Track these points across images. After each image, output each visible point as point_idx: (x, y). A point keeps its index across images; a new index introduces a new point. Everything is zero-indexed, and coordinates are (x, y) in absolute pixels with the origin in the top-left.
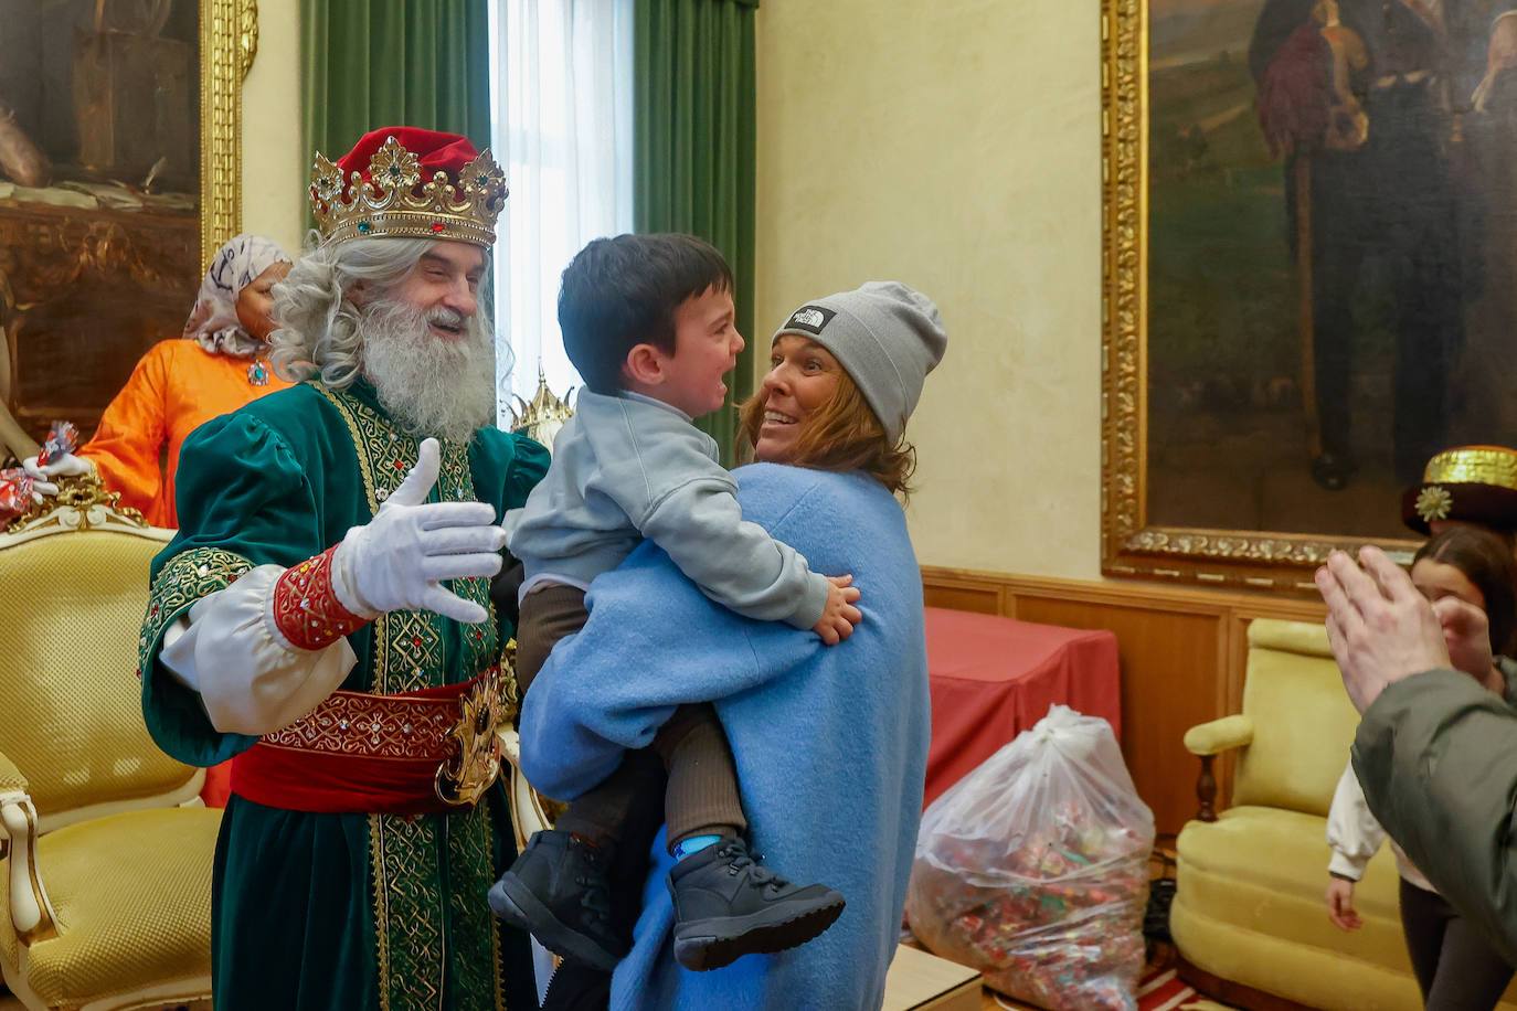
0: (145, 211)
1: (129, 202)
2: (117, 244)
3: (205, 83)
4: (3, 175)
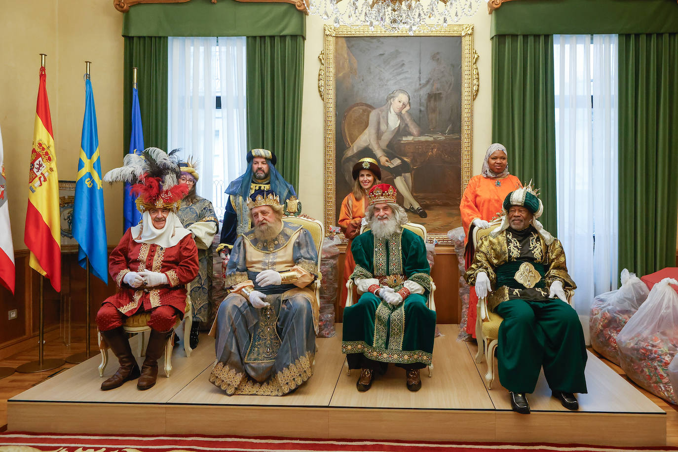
0: (446, 140)
1: (443, 138)
2: (438, 150)
4: (410, 134)
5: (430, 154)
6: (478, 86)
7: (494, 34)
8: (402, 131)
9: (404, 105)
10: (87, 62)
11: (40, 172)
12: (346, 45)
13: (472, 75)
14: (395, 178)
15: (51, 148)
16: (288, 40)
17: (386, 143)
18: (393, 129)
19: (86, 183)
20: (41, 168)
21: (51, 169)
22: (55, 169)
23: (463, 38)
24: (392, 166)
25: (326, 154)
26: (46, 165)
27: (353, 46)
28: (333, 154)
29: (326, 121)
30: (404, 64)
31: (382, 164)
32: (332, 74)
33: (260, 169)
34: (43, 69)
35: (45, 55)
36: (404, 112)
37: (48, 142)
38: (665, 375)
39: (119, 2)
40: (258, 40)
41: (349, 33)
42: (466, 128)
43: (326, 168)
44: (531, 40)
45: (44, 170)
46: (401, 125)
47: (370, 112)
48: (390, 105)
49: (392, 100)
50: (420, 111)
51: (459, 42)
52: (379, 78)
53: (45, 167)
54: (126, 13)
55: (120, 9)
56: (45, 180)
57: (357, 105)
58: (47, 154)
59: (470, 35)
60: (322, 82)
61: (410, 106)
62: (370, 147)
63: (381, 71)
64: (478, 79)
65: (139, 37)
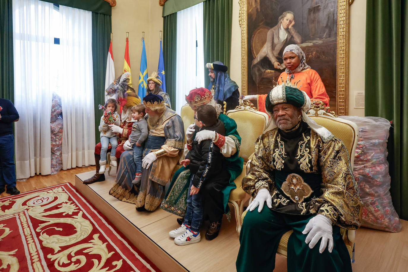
0: (323, 43)
1: (320, 42)
2: (317, 52)
4: (295, 43)
5: (310, 56)
8: (289, 41)
9: (290, 22)
17: (278, 52)
18: (283, 41)
19: (142, 86)
24: (282, 68)
25: (242, 64)
28: (246, 64)
31: (275, 67)
36: (290, 27)
43: (242, 73)
46: (288, 38)
47: (268, 31)
48: (281, 24)
49: (282, 20)
50: (303, 24)
61: (295, 21)
62: (268, 56)
65: (168, 16)
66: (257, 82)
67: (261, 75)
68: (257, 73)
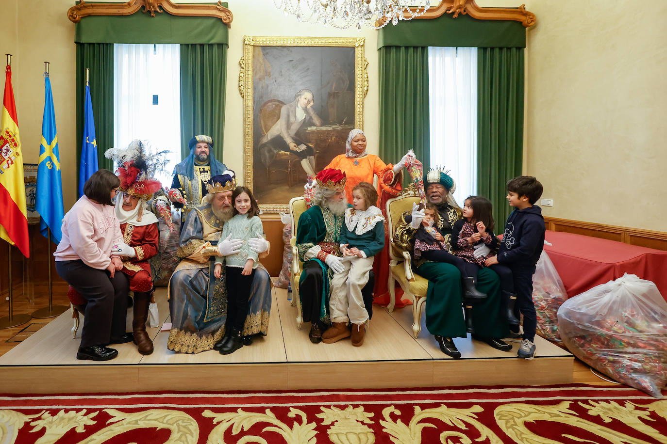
0: (342, 129)
1: (340, 128)
2: (336, 137)
3: (356, 99)
4: (314, 125)
5: (329, 140)
6: (368, 87)
7: (381, 45)
8: (308, 122)
9: (309, 102)
10: (46, 63)
11: (8, 156)
12: (262, 53)
13: (363, 78)
14: (302, 160)
15: (16, 136)
16: (215, 48)
17: (294, 132)
18: (300, 120)
19: (47, 165)
20: (8, 153)
21: (17, 154)
22: (20, 153)
23: (356, 49)
24: (299, 151)
25: (245, 141)
26: (13, 150)
27: (267, 53)
28: (251, 141)
29: (245, 114)
30: (308, 69)
31: (291, 149)
32: (250, 76)
33: (203, 152)
34: (9, 67)
35: (11, 55)
36: (309, 107)
37: (14, 130)
38: (541, 317)
39: (73, 13)
40: (190, 47)
41: (265, 43)
42: (359, 120)
43: (245, 152)
44: (411, 50)
45: (10, 154)
46: (306, 117)
47: (281, 107)
48: (298, 102)
49: (299, 97)
50: (322, 106)
51: (353, 52)
52: (289, 80)
53: (12, 151)
54: (77, 23)
55: (73, 20)
56: (12, 163)
57: (271, 101)
58: (13, 140)
59: (362, 46)
60: (242, 83)
61: (314, 102)
62: (282, 135)
63: (290, 74)
64: (368, 81)
65: (90, 44)
66: (268, 164)
67: (272, 157)
68: (267, 154)
